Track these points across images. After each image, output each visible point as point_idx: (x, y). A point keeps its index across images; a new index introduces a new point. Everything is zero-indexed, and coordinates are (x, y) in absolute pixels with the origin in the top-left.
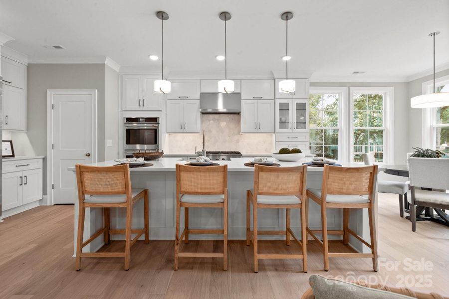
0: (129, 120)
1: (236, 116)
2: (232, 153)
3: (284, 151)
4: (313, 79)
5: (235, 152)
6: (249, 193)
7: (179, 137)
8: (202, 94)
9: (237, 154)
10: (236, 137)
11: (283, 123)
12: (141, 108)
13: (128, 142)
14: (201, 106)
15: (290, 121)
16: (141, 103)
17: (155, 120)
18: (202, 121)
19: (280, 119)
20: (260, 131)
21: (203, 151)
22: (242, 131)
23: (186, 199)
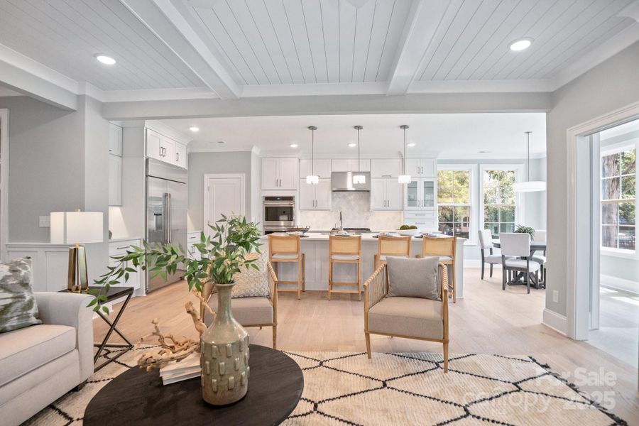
0: (267, 198)
1: (366, 194)
2: (362, 229)
3: (403, 228)
4: (441, 157)
5: (365, 229)
6: (375, 257)
7: (310, 214)
8: (333, 173)
9: (367, 230)
10: (366, 214)
11: (412, 201)
12: (278, 188)
13: (267, 219)
14: (332, 184)
15: (418, 199)
16: (278, 183)
17: (290, 199)
18: (333, 199)
19: (409, 197)
20: (389, 208)
21: (341, 227)
22: (372, 208)
23: (335, 257)
